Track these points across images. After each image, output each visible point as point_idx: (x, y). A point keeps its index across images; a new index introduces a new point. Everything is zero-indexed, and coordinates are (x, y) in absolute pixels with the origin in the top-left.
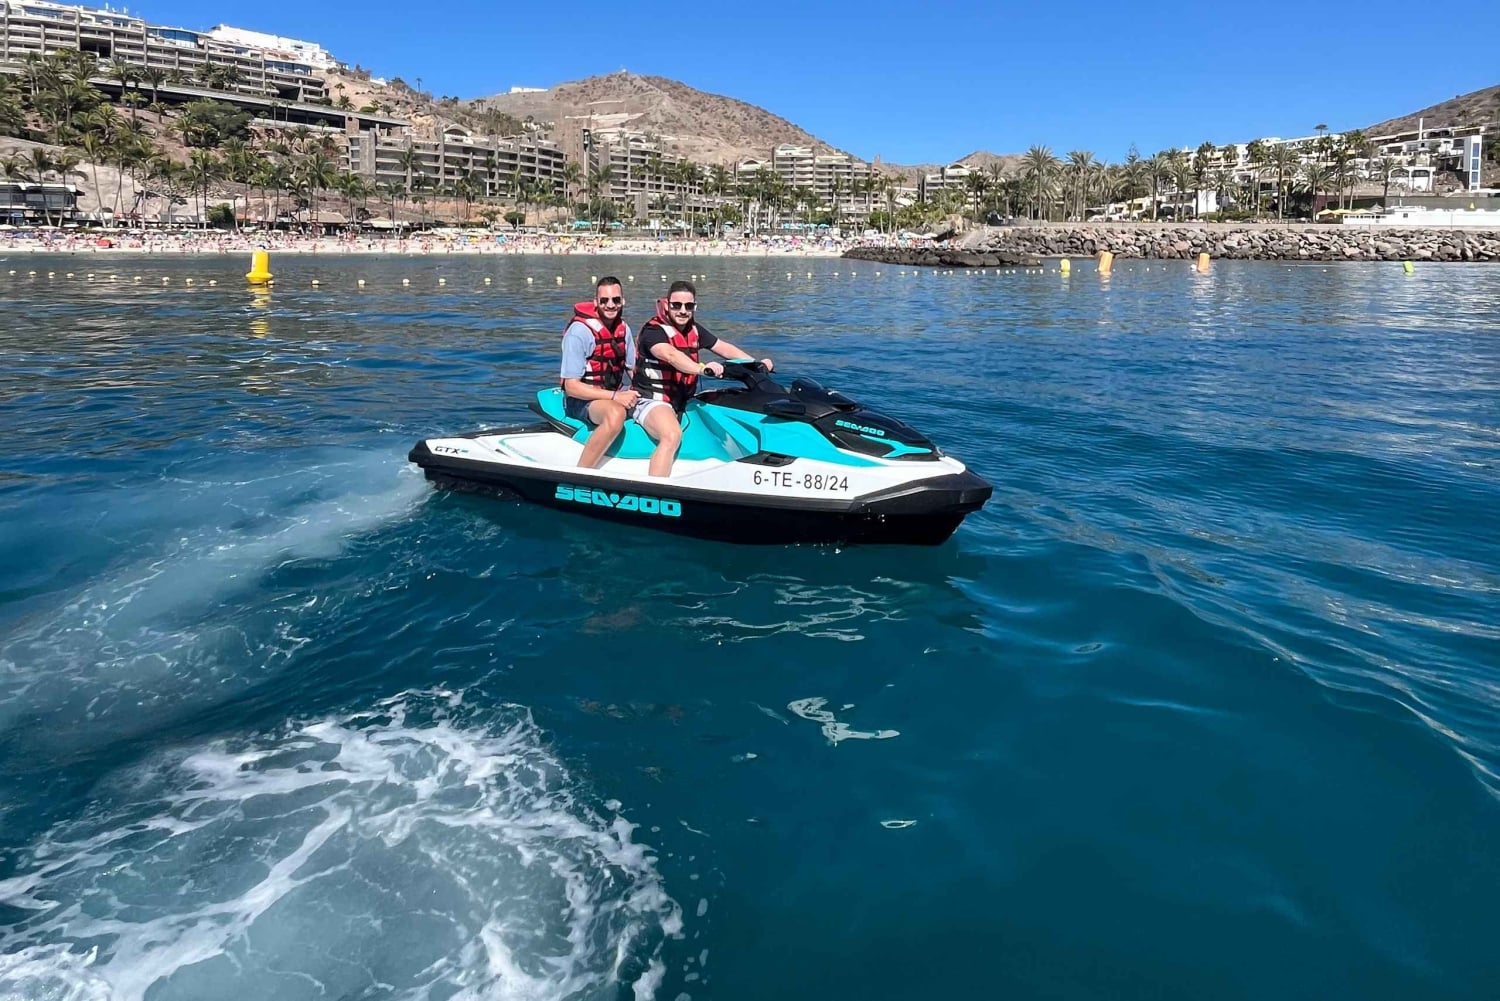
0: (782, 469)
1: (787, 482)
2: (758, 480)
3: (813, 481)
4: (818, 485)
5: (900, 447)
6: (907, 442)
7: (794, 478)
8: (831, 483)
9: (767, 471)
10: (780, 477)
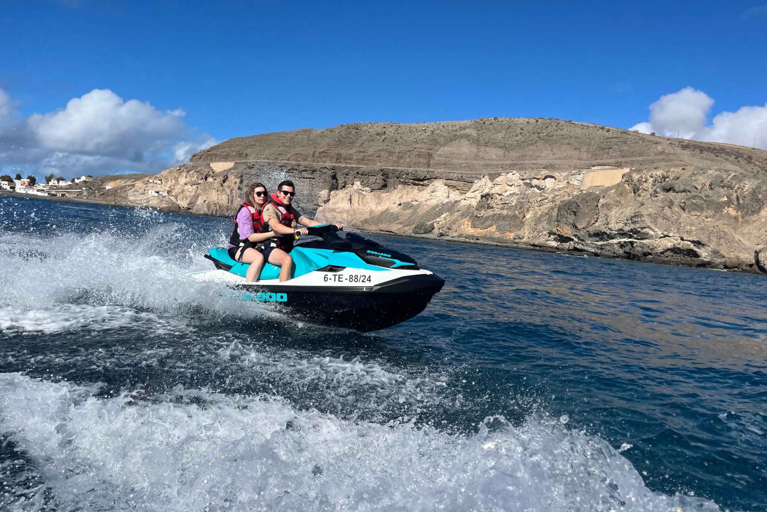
0: (338, 273)
1: (340, 280)
2: (326, 279)
3: (354, 278)
4: (356, 280)
5: (398, 263)
6: (402, 260)
7: (344, 277)
8: (362, 279)
9: (330, 275)
10: (337, 277)
